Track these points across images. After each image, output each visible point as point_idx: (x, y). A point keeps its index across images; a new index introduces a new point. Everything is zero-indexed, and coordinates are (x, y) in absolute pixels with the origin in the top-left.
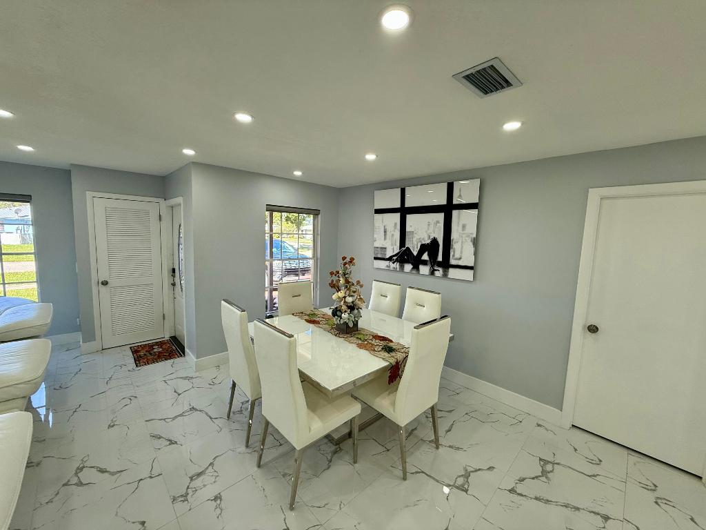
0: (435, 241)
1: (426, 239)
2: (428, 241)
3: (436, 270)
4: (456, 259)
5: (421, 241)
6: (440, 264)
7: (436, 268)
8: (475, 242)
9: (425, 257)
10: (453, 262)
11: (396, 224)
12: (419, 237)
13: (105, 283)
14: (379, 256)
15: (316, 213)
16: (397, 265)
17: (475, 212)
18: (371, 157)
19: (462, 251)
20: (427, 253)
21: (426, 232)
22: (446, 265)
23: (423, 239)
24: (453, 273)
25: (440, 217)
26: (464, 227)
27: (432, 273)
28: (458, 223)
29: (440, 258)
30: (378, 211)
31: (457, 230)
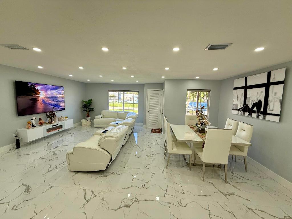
0: (260, 102)
1: (256, 100)
2: (257, 102)
3: (260, 116)
4: (271, 110)
5: (253, 102)
6: (262, 113)
7: (260, 115)
8: (282, 102)
9: (255, 109)
10: (268, 112)
11: (242, 94)
12: (252, 100)
13: (148, 111)
14: (235, 108)
15: (209, 91)
16: (242, 113)
17: (282, 86)
18: (215, 69)
19: (274, 106)
20: (256, 107)
21: (256, 97)
22: (265, 113)
23: (255, 100)
24: (268, 117)
25: (263, 89)
26: (275, 94)
27: (258, 117)
28: (273, 92)
29: (262, 110)
30: (235, 89)
31: (272, 96)
